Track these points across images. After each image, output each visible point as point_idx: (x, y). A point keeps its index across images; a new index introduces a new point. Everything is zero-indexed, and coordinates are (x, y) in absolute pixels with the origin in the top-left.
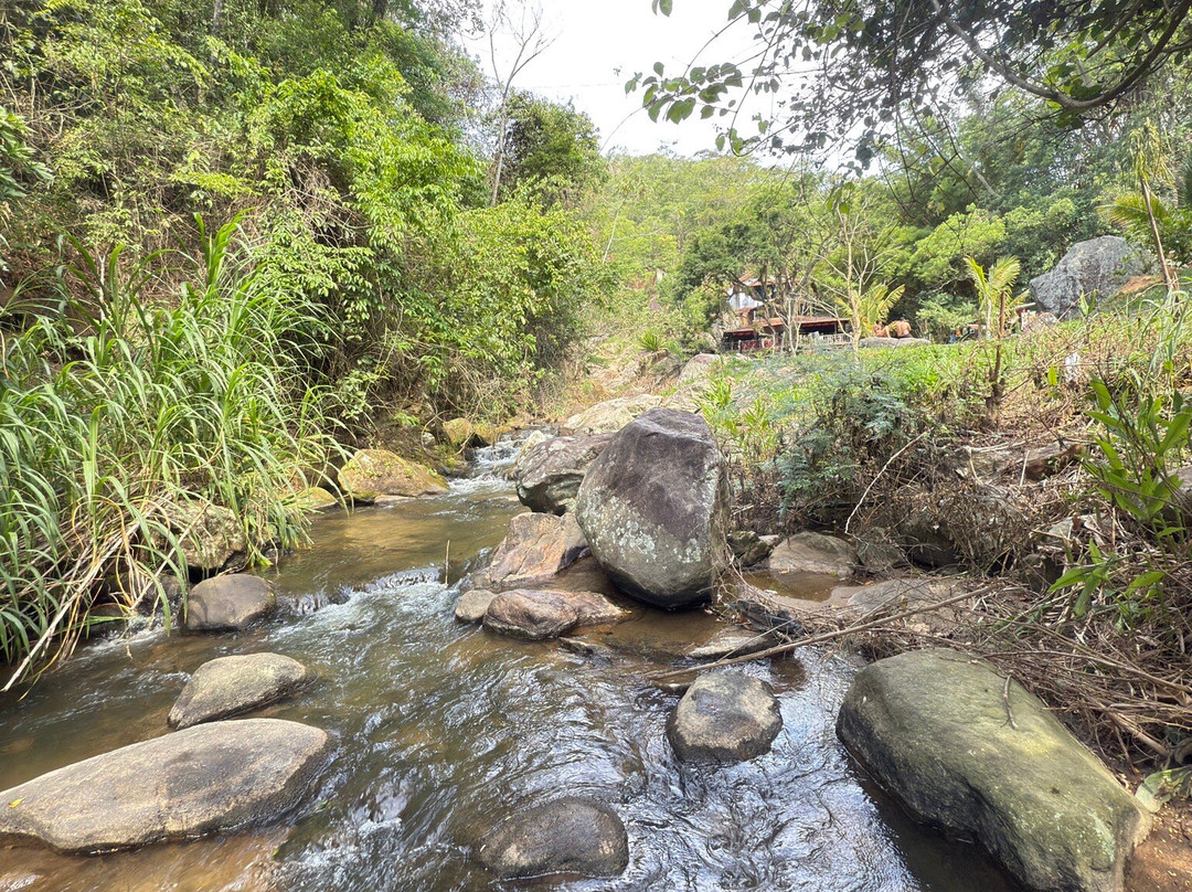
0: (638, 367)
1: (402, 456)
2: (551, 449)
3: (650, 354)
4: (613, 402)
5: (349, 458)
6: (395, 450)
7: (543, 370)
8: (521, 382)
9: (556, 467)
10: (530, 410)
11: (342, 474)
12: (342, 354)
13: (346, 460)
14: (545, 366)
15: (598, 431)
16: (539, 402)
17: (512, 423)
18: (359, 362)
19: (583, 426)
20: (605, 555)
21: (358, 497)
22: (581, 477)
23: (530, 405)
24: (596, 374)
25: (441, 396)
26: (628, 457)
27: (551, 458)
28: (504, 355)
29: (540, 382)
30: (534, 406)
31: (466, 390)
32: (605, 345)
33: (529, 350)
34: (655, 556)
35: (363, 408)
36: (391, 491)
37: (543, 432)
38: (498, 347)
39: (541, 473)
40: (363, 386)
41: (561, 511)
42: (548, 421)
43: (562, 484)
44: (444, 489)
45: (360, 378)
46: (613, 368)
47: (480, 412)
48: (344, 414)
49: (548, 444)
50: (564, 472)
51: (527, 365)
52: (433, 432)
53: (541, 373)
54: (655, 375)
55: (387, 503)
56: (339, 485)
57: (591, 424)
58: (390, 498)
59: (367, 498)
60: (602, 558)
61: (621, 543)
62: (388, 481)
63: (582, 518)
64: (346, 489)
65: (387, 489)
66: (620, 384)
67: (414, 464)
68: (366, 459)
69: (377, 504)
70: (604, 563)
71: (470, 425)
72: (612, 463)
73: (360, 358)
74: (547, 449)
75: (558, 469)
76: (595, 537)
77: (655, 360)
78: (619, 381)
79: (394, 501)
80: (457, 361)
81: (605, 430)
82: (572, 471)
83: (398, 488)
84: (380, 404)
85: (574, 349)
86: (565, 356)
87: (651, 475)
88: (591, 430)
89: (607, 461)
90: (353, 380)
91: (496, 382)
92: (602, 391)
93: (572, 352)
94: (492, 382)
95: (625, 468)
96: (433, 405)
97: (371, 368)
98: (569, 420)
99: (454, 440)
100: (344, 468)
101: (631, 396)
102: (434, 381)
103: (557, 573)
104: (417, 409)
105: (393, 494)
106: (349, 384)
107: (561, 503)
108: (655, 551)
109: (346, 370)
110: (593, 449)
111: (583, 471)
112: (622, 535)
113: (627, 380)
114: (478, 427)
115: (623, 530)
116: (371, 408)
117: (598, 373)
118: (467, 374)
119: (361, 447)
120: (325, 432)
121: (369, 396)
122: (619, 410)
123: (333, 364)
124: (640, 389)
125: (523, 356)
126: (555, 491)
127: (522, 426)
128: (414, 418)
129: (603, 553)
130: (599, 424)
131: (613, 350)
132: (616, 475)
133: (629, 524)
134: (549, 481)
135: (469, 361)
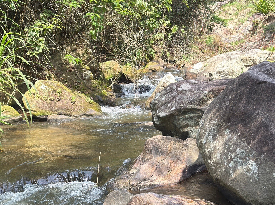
0: (251, 26)
1: (68, 86)
2: (180, 89)
3: (262, 16)
4: (229, 54)
5: (31, 86)
6: (64, 82)
7: (176, 26)
8: (160, 35)
9: (183, 103)
10: (164, 57)
11: (26, 97)
12: (29, 9)
13: (28, 87)
14: (178, 23)
15: (216, 76)
16: (172, 51)
17: (150, 65)
18: (41, 16)
19: (204, 72)
20: (218, 173)
21: (36, 114)
22: (202, 111)
23: (165, 53)
24: (217, 31)
25: (99, 43)
26: (241, 99)
27: (180, 95)
28: (148, 14)
29: (174, 36)
30: (168, 54)
31: (117, 40)
32: (226, 8)
33: (167, 10)
34: (257, 178)
35: (43, 49)
36: (60, 111)
37: (173, 74)
38: (144, 8)
39: (171, 107)
40: (42, 34)
41: (185, 136)
42: (177, 66)
43: (187, 116)
44: (98, 113)
45: (41, 27)
46: (231, 26)
47: (128, 57)
48: (28, 53)
49: (178, 85)
50: (189, 107)
51: (164, 23)
52: (92, 70)
53: (174, 29)
54: (265, 34)
55: (56, 120)
56: (23, 105)
57: (210, 70)
58: (59, 117)
59: (43, 115)
60: (215, 175)
61: (231, 165)
62: (58, 104)
63: (201, 143)
64: (28, 108)
65: (57, 110)
66: (236, 39)
67: (77, 93)
68: (43, 87)
69: (49, 121)
70: (216, 179)
71: (119, 66)
72: (228, 103)
73: (42, 12)
74: (177, 89)
75: (185, 104)
76: (210, 159)
77: (266, 21)
78: (235, 37)
79: (62, 119)
80: (113, 17)
81: (222, 76)
82: (195, 106)
83: (65, 110)
84: (55, 47)
85: (202, 11)
86: (194, 16)
87: (258, 114)
88: (211, 75)
89: (224, 101)
90: (36, 29)
91: (140, 35)
92: (221, 44)
93: (200, 13)
94: (137, 34)
95: (238, 108)
96: (92, 50)
97: (49, 19)
98: (194, 66)
99: (107, 77)
100: (27, 92)
101: (245, 49)
102: (94, 32)
103: (179, 183)
104: (80, 52)
105: (61, 114)
106: (33, 31)
107: (185, 130)
108: (258, 173)
109: (32, 20)
110: (212, 90)
111: (204, 107)
112: (232, 159)
113: (241, 36)
114: (124, 68)
115: (233, 155)
116: (48, 49)
117: (219, 30)
118: (119, 28)
119: (40, 78)
120: (15, 66)
121: (47, 41)
122: (234, 61)
123: (22, 16)
124: (252, 44)
125: (162, 15)
126: (181, 121)
127: (157, 68)
128: (78, 59)
129: (216, 171)
130: (217, 70)
131: (232, 12)
132: (230, 112)
133: (238, 151)
134: (177, 113)
135: (121, 18)
